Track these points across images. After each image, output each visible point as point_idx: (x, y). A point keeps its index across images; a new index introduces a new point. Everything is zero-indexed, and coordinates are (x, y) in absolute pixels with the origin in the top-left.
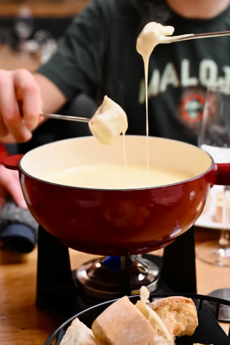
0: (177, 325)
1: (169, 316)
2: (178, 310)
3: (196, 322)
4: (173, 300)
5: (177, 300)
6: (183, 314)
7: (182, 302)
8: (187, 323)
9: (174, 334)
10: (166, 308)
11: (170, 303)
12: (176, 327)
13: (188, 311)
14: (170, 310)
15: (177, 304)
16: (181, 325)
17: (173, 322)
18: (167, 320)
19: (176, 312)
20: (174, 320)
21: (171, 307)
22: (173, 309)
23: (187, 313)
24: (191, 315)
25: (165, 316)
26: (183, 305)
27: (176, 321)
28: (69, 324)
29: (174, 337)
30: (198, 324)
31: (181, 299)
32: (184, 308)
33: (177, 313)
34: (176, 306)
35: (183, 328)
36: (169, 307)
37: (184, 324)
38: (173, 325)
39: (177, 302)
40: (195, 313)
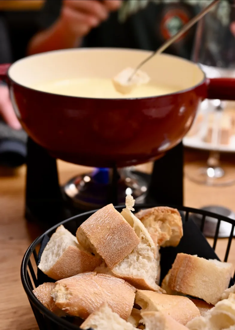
0: (162, 234)
1: (154, 225)
2: (163, 220)
3: (181, 231)
4: (159, 210)
5: (162, 210)
6: (168, 224)
7: (168, 212)
8: (172, 233)
9: (158, 243)
10: (152, 218)
11: (156, 213)
12: (161, 236)
13: (173, 221)
14: (155, 220)
15: (162, 214)
16: (165, 235)
17: (158, 231)
18: (152, 229)
19: (161, 222)
20: (159, 230)
21: (157, 217)
22: (159, 218)
23: (173, 223)
24: (176, 225)
25: (150, 226)
26: (169, 215)
27: (161, 231)
28: (54, 231)
29: (158, 246)
30: (182, 234)
31: (166, 209)
32: (169, 218)
33: (162, 224)
34: (161, 216)
35: (168, 238)
36: (154, 217)
37: (169, 234)
38: (158, 235)
39: (163, 212)
40: (180, 223)
